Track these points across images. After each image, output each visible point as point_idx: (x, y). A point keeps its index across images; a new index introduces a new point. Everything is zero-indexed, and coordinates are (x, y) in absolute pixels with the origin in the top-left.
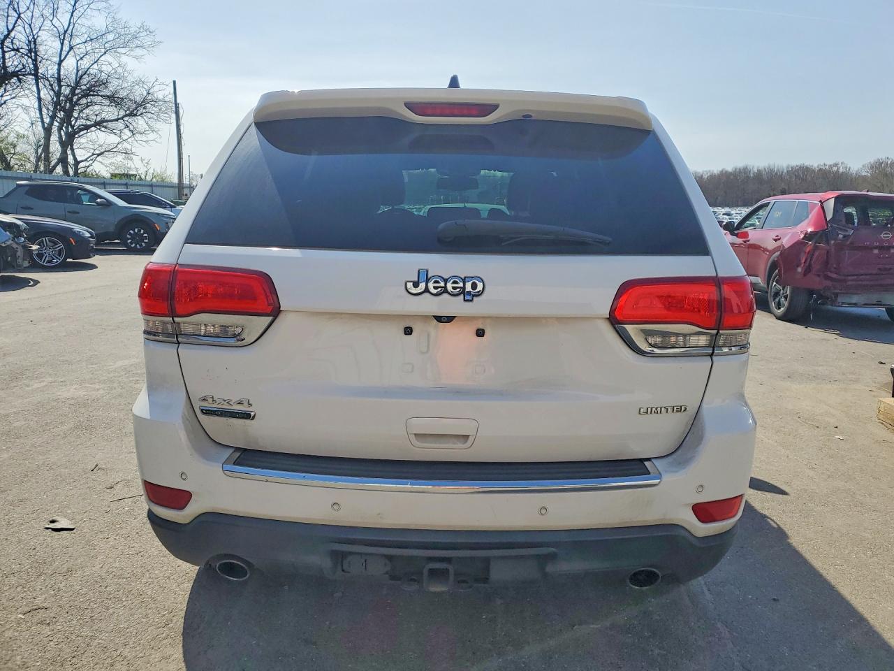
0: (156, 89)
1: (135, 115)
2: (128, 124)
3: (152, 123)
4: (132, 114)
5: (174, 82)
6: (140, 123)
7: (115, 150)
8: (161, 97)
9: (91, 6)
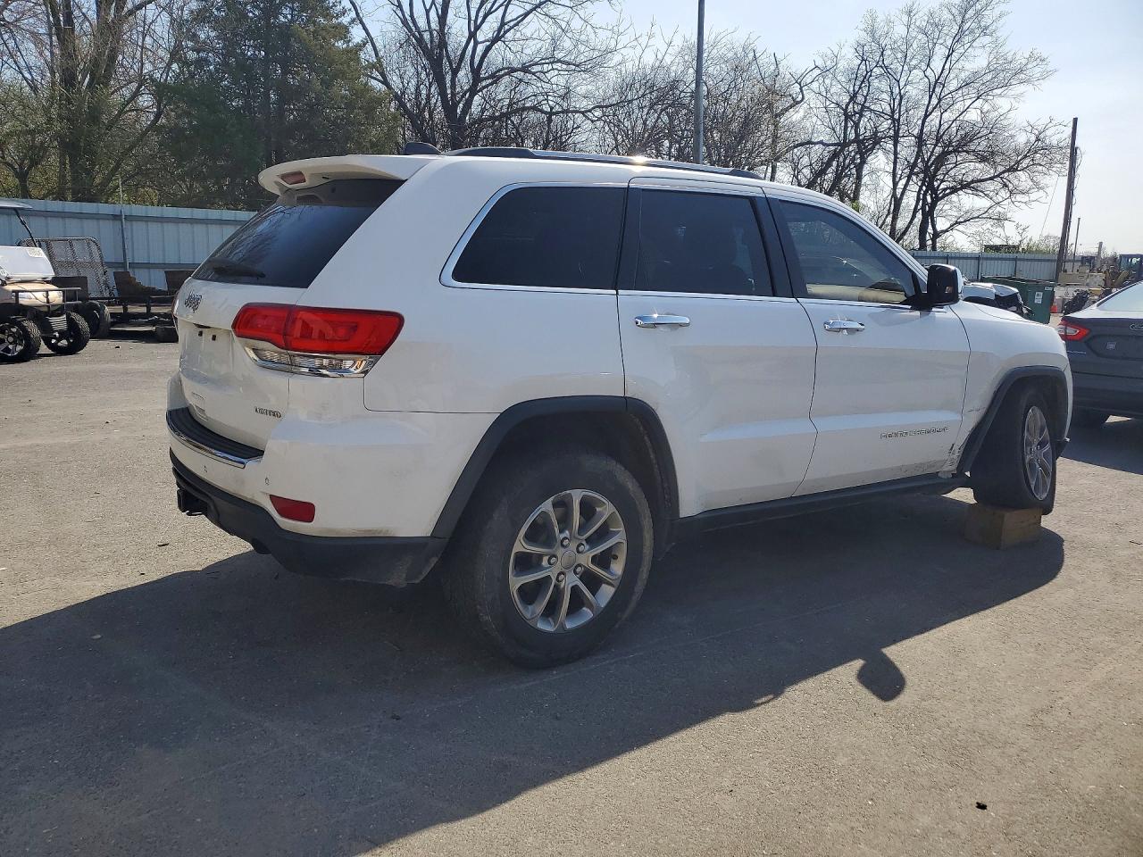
0: (1048, 133)
1: (1017, 170)
2: (1008, 183)
3: (1039, 178)
4: (1012, 169)
5: (1075, 120)
6: (1022, 179)
7: (984, 216)
8: (1055, 142)
9: (974, 44)
